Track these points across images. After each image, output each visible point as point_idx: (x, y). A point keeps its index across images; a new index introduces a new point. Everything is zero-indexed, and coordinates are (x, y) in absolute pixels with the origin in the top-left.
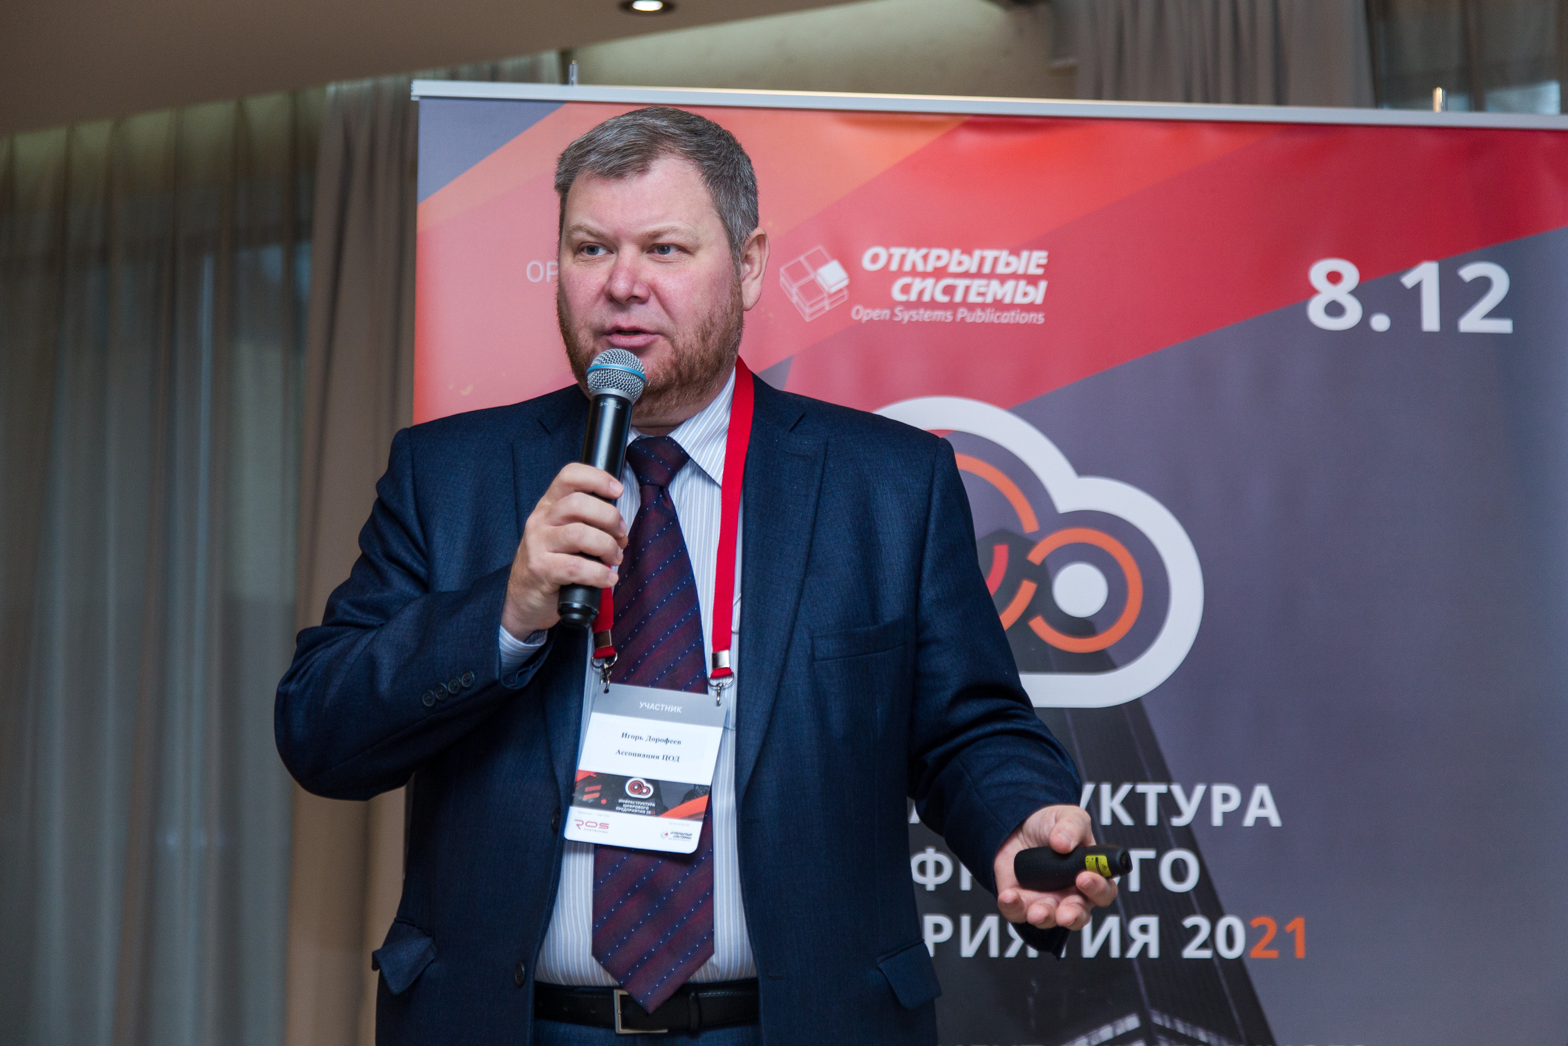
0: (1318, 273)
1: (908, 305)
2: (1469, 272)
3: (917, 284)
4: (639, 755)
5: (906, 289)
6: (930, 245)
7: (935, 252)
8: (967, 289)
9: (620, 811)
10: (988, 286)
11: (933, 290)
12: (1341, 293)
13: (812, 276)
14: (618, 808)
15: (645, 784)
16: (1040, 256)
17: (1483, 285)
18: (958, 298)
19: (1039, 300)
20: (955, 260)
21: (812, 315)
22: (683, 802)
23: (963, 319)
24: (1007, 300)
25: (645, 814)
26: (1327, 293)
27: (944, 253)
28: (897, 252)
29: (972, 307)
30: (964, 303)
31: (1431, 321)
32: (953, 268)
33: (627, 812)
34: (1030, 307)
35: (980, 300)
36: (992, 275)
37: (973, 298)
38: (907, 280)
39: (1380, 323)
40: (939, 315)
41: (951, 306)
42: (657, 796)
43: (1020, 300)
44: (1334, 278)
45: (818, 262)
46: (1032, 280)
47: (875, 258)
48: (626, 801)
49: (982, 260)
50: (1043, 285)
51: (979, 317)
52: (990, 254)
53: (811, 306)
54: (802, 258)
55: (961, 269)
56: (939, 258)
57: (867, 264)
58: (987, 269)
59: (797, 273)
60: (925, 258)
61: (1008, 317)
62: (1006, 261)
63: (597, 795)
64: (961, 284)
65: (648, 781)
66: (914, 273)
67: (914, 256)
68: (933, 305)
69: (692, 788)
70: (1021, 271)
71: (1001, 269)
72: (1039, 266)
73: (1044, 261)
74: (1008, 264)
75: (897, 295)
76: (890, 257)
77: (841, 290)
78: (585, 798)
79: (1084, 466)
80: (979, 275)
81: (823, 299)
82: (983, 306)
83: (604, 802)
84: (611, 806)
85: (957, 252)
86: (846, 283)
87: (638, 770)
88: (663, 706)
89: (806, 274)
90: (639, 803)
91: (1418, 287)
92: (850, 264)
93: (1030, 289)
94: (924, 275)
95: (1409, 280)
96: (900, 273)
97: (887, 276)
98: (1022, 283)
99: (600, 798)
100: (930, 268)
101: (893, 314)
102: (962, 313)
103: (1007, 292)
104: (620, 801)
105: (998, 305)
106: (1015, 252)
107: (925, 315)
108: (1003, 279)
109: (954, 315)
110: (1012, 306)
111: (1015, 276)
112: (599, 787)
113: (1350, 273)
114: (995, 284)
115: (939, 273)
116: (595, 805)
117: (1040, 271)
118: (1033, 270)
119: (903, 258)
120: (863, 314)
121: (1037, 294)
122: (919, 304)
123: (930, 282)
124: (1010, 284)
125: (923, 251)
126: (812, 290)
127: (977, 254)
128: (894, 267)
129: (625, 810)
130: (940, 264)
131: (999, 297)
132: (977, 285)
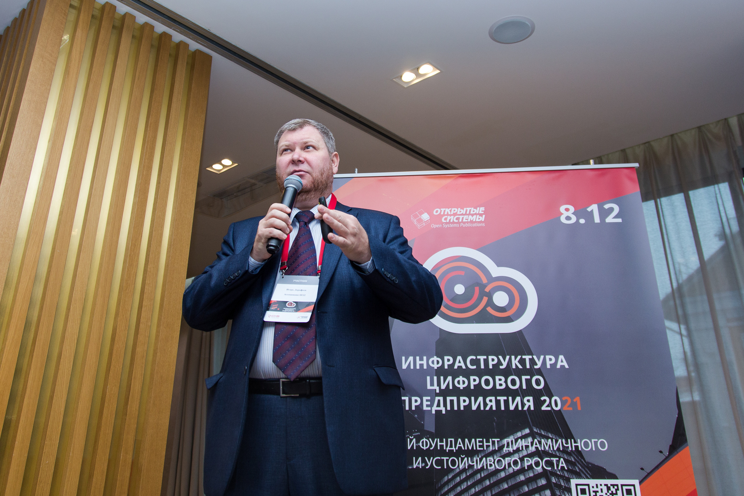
0: (562, 209)
1: (446, 223)
2: (607, 206)
3: (449, 218)
4: (292, 295)
5: (446, 219)
6: (452, 208)
7: (453, 209)
8: (463, 218)
9: (284, 311)
10: (468, 217)
11: (453, 219)
12: (570, 214)
13: (420, 217)
14: (283, 311)
15: (293, 303)
16: (482, 209)
17: (611, 210)
18: (460, 221)
19: (483, 220)
20: (459, 211)
21: (420, 227)
22: (305, 307)
23: (462, 226)
24: (474, 220)
25: (292, 312)
26: (565, 214)
27: (456, 209)
28: (443, 210)
29: (464, 223)
30: (462, 222)
31: (597, 220)
32: (458, 213)
33: (286, 312)
34: (481, 222)
35: (467, 221)
36: (469, 214)
37: (464, 220)
38: (446, 217)
39: (582, 221)
40: (455, 225)
41: (459, 223)
42: (297, 306)
43: (477, 220)
44: (567, 210)
45: (421, 213)
46: (481, 215)
47: (437, 211)
48: (286, 309)
49: (466, 211)
50: (484, 216)
51: (466, 225)
52: (468, 209)
53: (420, 225)
54: (417, 213)
55: (461, 213)
56: (454, 210)
57: (435, 213)
58: (468, 213)
59: (416, 216)
60: (451, 211)
61: (474, 225)
62: (473, 210)
63: (276, 307)
64: (461, 217)
65: (294, 302)
66: (448, 215)
67: (447, 210)
68: (453, 223)
69: (309, 303)
70: (477, 213)
71: (472, 212)
72: (482, 211)
73: (484, 210)
74: (474, 211)
75: (443, 221)
76: (441, 211)
77: (428, 220)
78: (272, 308)
79: (499, 264)
80: (466, 214)
81: (423, 223)
82: (467, 222)
83: (278, 309)
84: (281, 310)
85: (459, 209)
86: (429, 218)
87: (291, 299)
88: (301, 280)
89: (419, 216)
90: (291, 309)
91: (592, 211)
92: (430, 214)
93: (480, 217)
94: (451, 215)
95: (589, 209)
96: (444, 215)
97: (440, 216)
98: (478, 216)
99: (277, 308)
100: (452, 213)
101: (442, 226)
102: (462, 224)
103: (474, 218)
104: (284, 309)
105: (472, 222)
106: (476, 208)
107: (452, 226)
108: (472, 215)
109: (460, 225)
110: (476, 222)
111: (476, 214)
112: (277, 305)
113: (572, 209)
114: (470, 216)
115: (455, 214)
116: (276, 310)
117: (483, 212)
118: (481, 212)
119: (445, 211)
120: (434, 226)
121: (482, 219)
122: (450, 223)
123: (452, 217)
124: (475, 216)
125: (450, 209)
126: (420, 221)
127: (465, 209)
128: (442, 213)
129: (286, 311)
130: (455, 212)
131: (472, 220)
132: (465, 217)
